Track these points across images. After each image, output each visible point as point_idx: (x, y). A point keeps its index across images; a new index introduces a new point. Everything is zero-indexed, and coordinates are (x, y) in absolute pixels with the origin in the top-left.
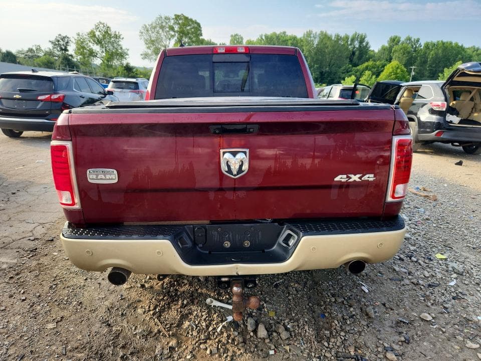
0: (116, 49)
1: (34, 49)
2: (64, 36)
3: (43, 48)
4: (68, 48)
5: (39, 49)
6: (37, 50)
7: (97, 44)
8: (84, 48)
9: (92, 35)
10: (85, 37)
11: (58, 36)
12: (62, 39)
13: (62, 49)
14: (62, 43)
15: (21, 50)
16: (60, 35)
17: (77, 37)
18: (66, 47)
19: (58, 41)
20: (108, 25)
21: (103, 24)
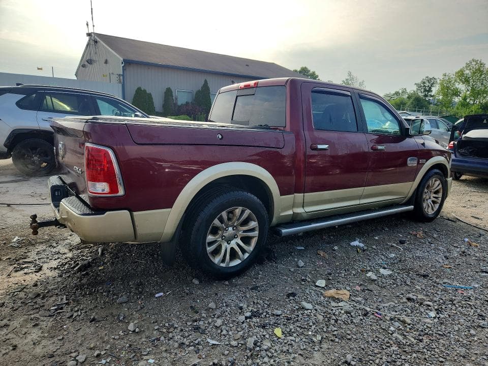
0: (485, 86)
1: (400, 92)
2: (431, 77)
3: (408, 91)
4: (433, 89)
5: (404, 91)
6: (402, 93)
7: (463, 83)
8: (448, 88)
9: (461, 74)
10: (452, 76)
11: (425, 78)
12: (428, 81)
13: (425, 90)
14: (427, 84)
15: (388, 93)
16: (427, 77)
17: (443, 77)
18: (430, 88)
19: (424, 83)
20: (482, 62)
21: (476, 61)
